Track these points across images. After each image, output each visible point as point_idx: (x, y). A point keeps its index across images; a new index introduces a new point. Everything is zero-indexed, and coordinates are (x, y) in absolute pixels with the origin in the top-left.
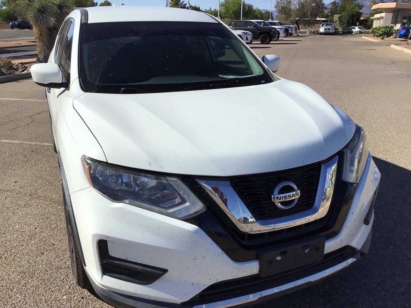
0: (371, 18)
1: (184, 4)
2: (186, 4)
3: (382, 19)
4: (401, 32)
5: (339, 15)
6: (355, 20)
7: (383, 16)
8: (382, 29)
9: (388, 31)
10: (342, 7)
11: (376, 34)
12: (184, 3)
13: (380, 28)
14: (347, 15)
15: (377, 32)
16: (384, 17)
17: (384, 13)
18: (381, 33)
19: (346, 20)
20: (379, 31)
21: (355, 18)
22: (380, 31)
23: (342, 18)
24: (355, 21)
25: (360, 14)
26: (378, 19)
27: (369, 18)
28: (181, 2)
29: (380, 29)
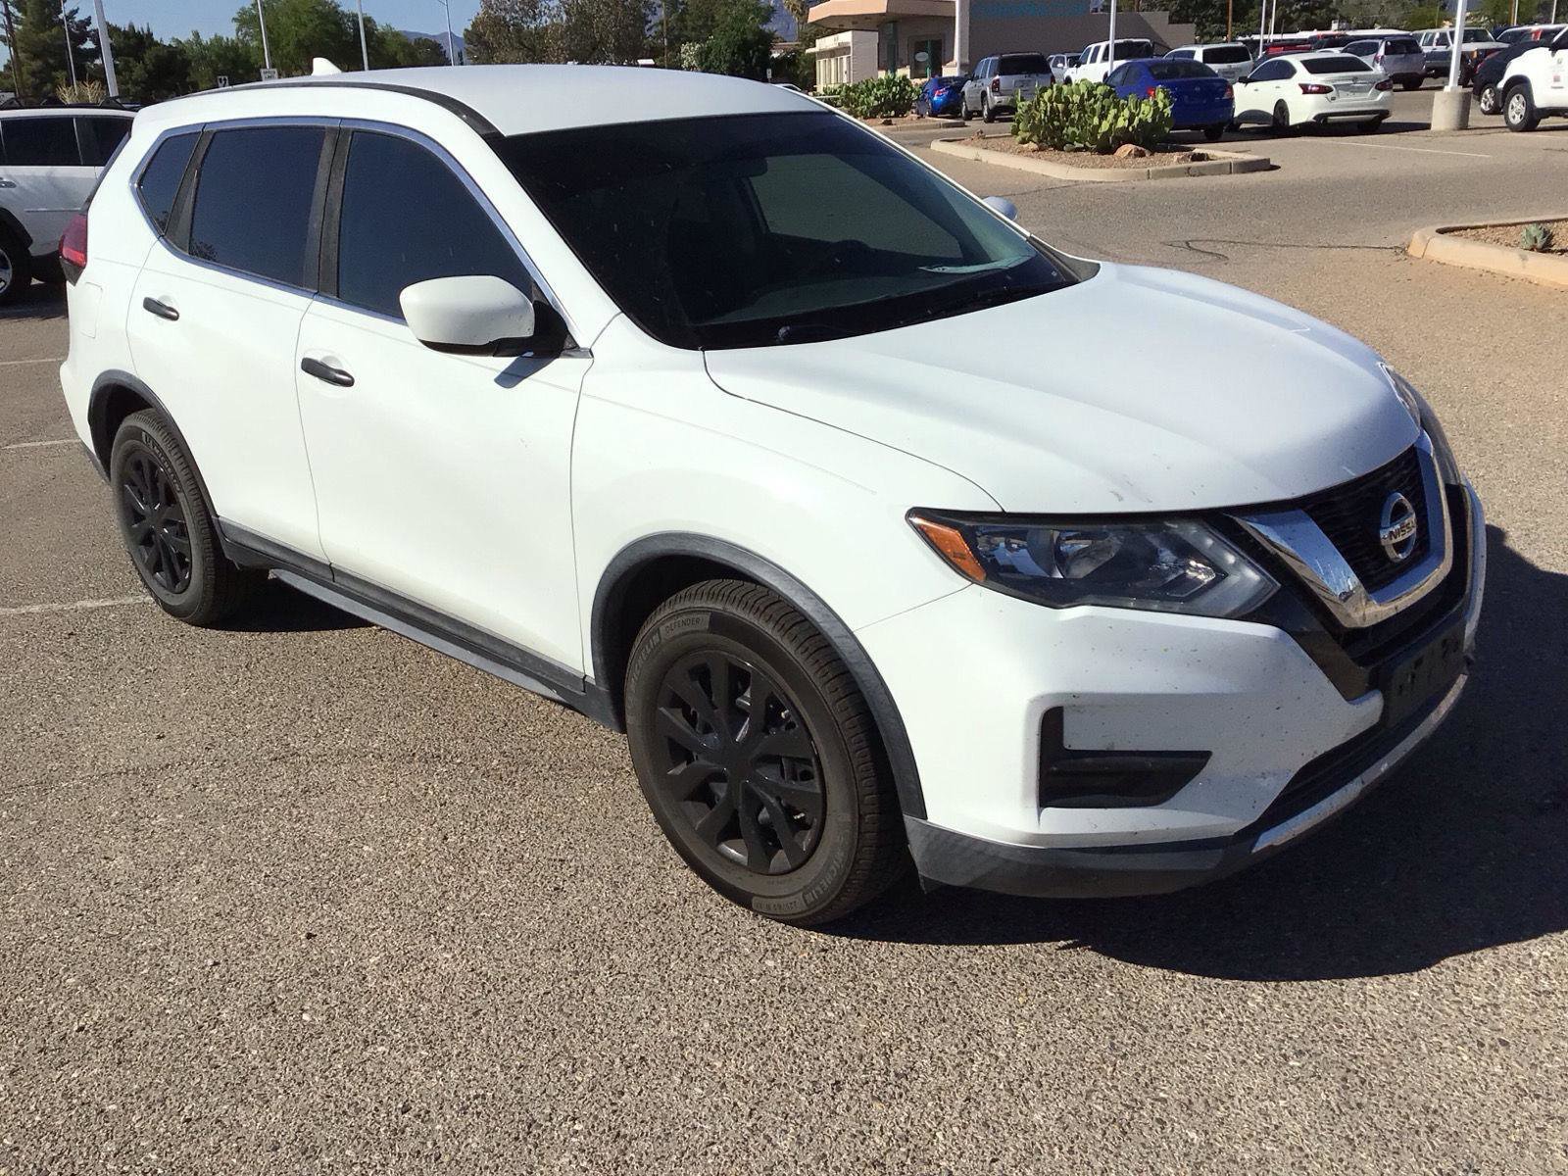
0: (808, 51)
1: (76, 20)
2: (88, 21)
3: (845, 54)
4: (933, 95)
5: (697, 46)
6: (754, 60)
7: (848, 43)
8: (875, 90)
9: (894, 95)
10: (700, 17)
11: (859, 108)
12: (78, 18)
13: (870, 86)
14: (723, 43)
15: (861, 99)
16: (851, 45)
17: (849, 34)
18: (876, 103)
19: (725, 62)
20: (867, 97)
21: (753, 53)
22: (872, 98)
23: (712, 57)
24: (756, 65)
25: (766, 41)
26: (832, 53)
27: (798, 52)
28: (67, 12)
29: (869, 91)
